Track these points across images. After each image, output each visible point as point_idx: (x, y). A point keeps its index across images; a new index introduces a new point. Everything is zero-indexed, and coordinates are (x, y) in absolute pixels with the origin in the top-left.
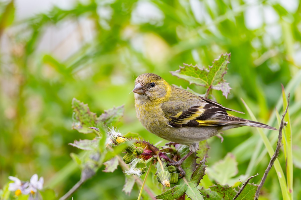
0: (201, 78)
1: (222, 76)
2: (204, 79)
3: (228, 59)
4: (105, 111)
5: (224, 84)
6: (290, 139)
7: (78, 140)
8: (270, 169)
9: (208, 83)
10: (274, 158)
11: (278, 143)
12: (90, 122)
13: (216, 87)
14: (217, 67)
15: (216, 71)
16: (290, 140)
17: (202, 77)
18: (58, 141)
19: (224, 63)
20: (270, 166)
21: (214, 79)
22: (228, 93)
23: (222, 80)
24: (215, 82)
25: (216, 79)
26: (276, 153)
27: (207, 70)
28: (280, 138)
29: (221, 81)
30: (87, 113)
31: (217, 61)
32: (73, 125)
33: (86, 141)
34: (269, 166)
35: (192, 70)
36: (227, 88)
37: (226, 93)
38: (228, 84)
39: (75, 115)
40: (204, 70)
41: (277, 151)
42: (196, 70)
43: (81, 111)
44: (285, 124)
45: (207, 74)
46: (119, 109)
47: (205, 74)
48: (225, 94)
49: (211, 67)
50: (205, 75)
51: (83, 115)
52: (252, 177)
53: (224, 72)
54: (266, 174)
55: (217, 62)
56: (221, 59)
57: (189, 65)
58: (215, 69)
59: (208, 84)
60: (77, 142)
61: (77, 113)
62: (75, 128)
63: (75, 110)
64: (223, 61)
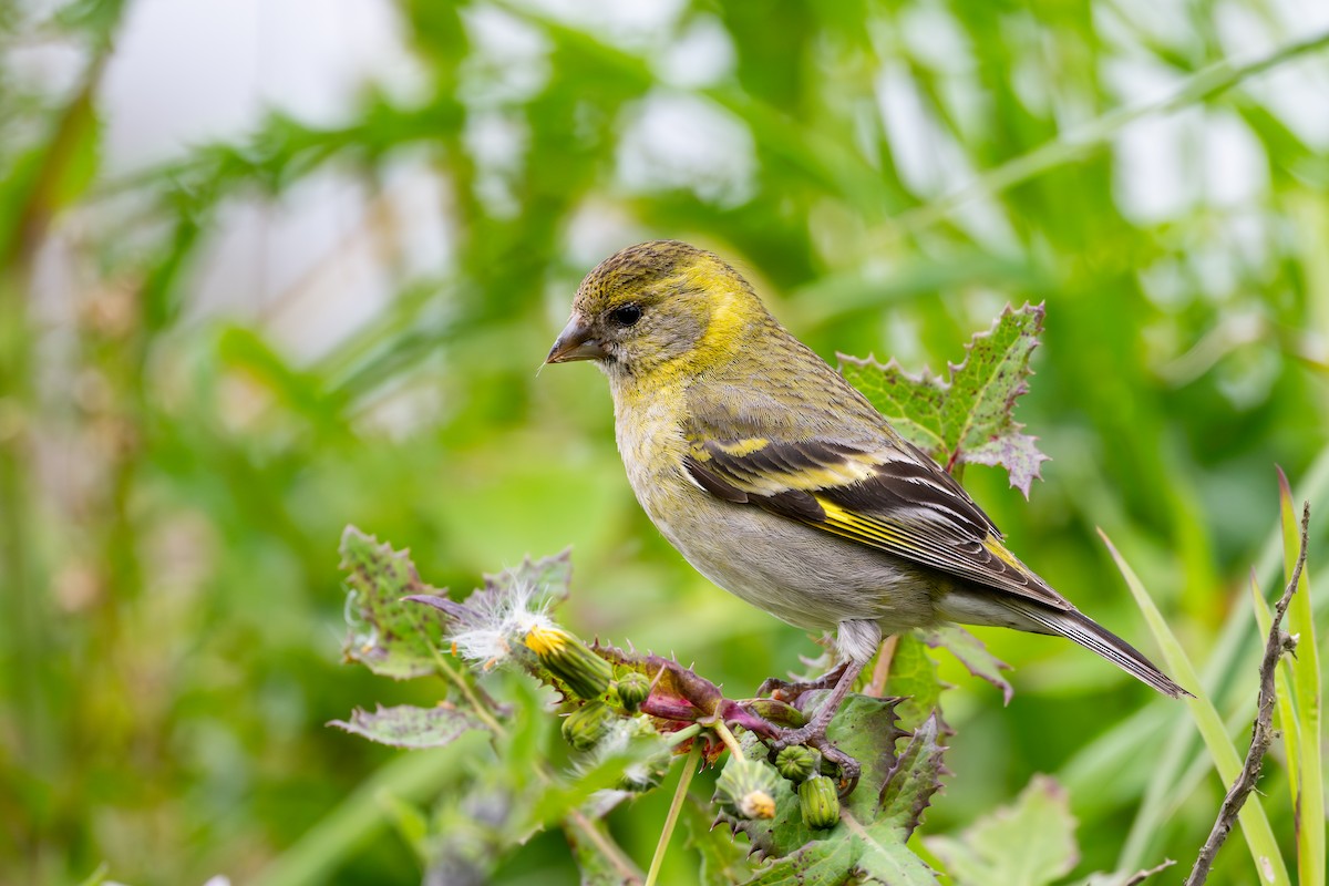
0: (914, 418)
1: (1008, 407)
2: (925, 424)
3: (1033, 329)
4: (487, 576)
5: (1014, 441)
6: (1313, 712)
7: (372, 710)
8: (1220, 841)
9: (943, 437)
10: (1241, 795)
11: (1259, 727)
12: (421, 627)
13: (980, 453)
14: (983, 367)
15: (981, 387)
16: (1315, 718)
17: (917, 413)
18: (285, 713)
19: (1016, 349)
20: (1224, 830)
21: (969, 421)
22: (1035, 477)
23: (1006, 424)
24: (974, 434)
25: (981, 419)
26: (1249, 769)
27: (941, 383)
28: (1267, 702)
29: (1004, 429)
30: (409, 588)
31: (983, 340)
32: (345, 644)
33: (404, 714)
34: (1218, 828)
35: (877, 384)
36: (1030, 457)
37: (1025, 476)
38: (1032, 438)
39: (355, 600)
40: (926, 384)
41: (1252, 762)
42: (892, 381)
43: (381, 581)
44: (1289, 644)
45: (939, 400)
46: (551, 566)
47: (931, 400)
48: (1021, 479)
49: (960, 367)
50: (933, 406)
51: (392, 600)
52: (1145, 873)
53: (1015, 389)
54: (1205, 863)
55: (986, 344)
56: (1002, 331)
57: (863, 362)
58: (978, 378)
59: (943, 444)
60: (364, 717)
61: (365, 588)
62: (355, 655)
63: (355, 577)
64: (1011, 338)
